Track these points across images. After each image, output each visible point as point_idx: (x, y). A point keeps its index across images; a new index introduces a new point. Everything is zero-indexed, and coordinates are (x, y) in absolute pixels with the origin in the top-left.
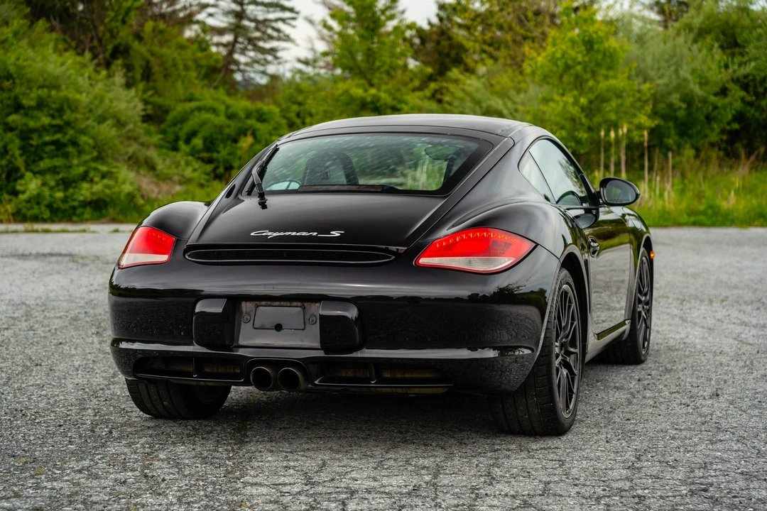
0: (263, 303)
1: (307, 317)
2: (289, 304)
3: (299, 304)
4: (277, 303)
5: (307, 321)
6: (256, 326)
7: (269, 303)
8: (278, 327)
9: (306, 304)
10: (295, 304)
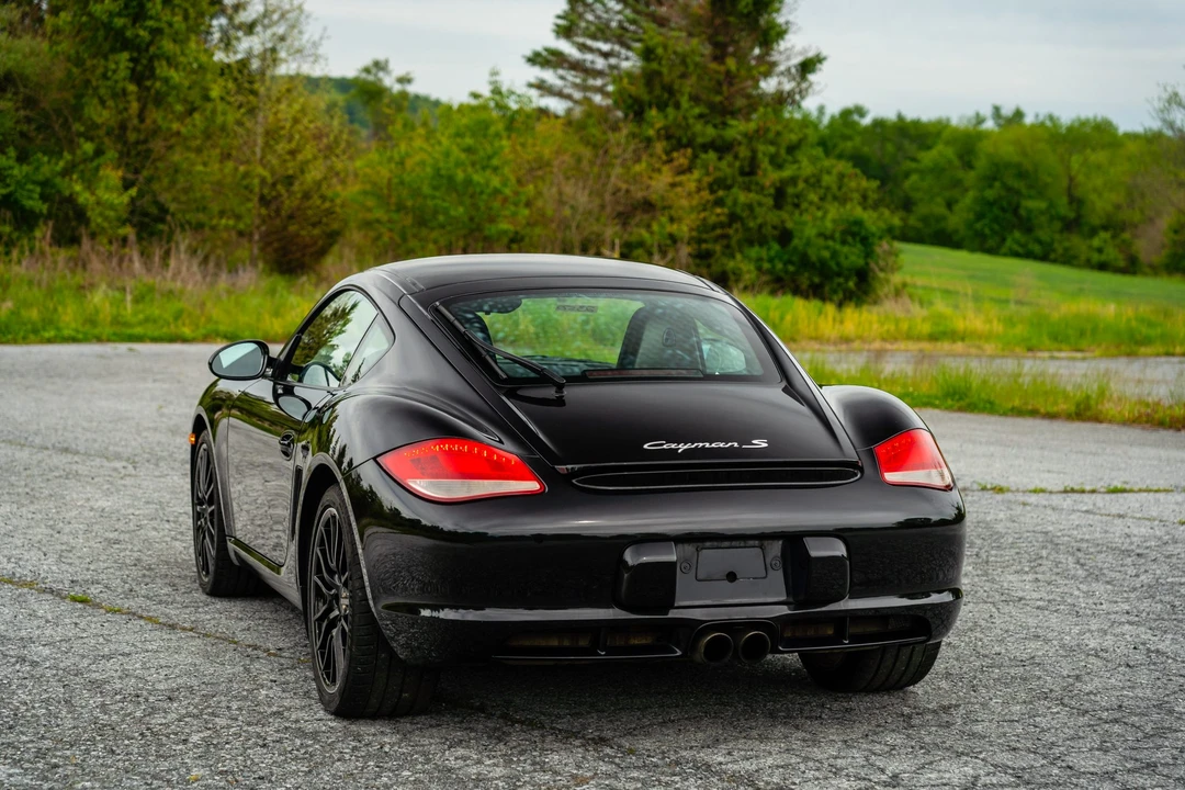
0: (708, 544)
1: (768, 561)
2: (742, 544)
3: (757, 542)
4: (727, 544)
5: (769, 566)
6: (699, 577)
7: (715, 544)
8: (732, 577)
9: (766, 543)
10: (751, 543)
